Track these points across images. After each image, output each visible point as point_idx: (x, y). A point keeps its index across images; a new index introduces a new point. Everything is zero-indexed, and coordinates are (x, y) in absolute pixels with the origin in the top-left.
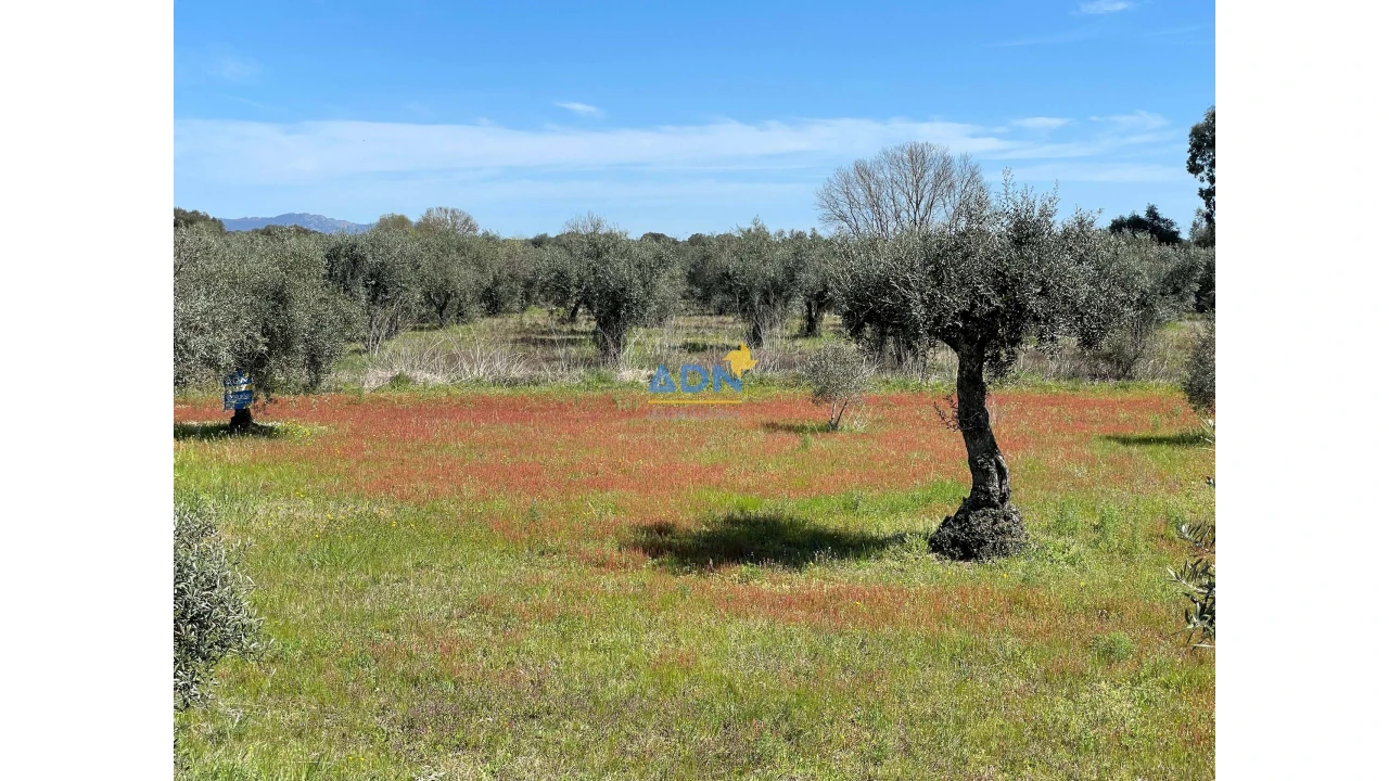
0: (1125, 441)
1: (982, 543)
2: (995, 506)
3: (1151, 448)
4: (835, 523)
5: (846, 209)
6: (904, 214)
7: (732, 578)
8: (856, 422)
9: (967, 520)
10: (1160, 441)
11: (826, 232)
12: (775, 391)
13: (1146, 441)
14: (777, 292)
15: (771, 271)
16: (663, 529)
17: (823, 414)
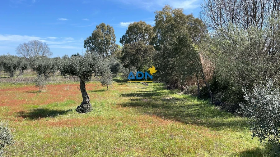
0: (92, 91)
1: (86, 110)
2: (87, 103)
3: (97, 92)
4: (55, 109)
5: (22, 52)
6: (34, 53)
7: (43, 120)
8: (44, 90)
9: (83, 106)
10: (98, 91)
11: (19, 56)
12: (23, 85)
13: (96, 91)
14: (15, 67)
15: (15, 63)
16: (23, 113)
17: (38, 89)
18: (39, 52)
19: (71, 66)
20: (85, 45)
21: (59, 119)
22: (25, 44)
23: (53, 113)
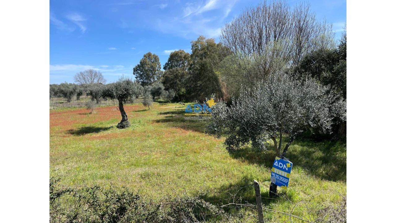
0: (136, 111)
1: (124, 126)
2: (126, 121)
3: (140, 112)
4: (100, 126)
5: (79, 80)
6: (89, 80)
7: (88, 135)
8: (94, 112)
9: (122, 123)
10: (141, 111)
11: (76, 83)
12: (77, 109)
13: (139, 111)
14: (72, 93)
15: (71, 90)
16: (72, 130)
17: (90, 111)
18: (94, 79)
19: (108, 90)
20: (134, 72)
21: (102, 133)
22: (81, 73)
23: (97, 130)
